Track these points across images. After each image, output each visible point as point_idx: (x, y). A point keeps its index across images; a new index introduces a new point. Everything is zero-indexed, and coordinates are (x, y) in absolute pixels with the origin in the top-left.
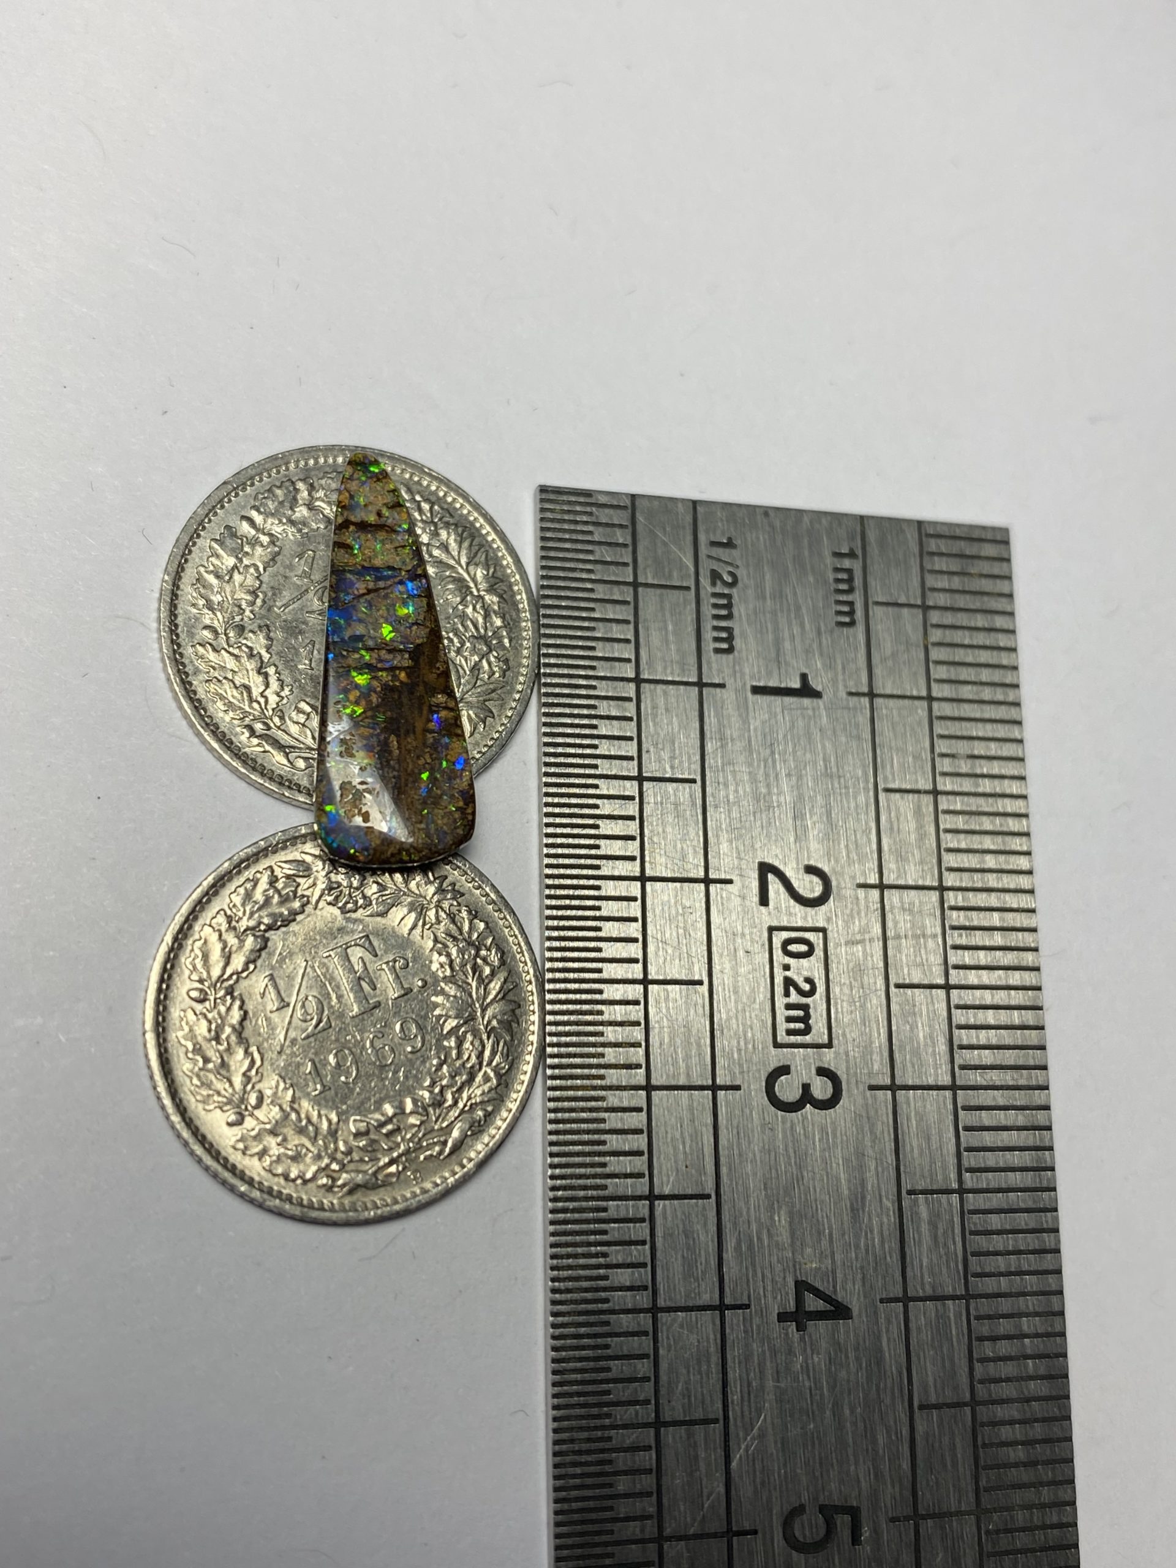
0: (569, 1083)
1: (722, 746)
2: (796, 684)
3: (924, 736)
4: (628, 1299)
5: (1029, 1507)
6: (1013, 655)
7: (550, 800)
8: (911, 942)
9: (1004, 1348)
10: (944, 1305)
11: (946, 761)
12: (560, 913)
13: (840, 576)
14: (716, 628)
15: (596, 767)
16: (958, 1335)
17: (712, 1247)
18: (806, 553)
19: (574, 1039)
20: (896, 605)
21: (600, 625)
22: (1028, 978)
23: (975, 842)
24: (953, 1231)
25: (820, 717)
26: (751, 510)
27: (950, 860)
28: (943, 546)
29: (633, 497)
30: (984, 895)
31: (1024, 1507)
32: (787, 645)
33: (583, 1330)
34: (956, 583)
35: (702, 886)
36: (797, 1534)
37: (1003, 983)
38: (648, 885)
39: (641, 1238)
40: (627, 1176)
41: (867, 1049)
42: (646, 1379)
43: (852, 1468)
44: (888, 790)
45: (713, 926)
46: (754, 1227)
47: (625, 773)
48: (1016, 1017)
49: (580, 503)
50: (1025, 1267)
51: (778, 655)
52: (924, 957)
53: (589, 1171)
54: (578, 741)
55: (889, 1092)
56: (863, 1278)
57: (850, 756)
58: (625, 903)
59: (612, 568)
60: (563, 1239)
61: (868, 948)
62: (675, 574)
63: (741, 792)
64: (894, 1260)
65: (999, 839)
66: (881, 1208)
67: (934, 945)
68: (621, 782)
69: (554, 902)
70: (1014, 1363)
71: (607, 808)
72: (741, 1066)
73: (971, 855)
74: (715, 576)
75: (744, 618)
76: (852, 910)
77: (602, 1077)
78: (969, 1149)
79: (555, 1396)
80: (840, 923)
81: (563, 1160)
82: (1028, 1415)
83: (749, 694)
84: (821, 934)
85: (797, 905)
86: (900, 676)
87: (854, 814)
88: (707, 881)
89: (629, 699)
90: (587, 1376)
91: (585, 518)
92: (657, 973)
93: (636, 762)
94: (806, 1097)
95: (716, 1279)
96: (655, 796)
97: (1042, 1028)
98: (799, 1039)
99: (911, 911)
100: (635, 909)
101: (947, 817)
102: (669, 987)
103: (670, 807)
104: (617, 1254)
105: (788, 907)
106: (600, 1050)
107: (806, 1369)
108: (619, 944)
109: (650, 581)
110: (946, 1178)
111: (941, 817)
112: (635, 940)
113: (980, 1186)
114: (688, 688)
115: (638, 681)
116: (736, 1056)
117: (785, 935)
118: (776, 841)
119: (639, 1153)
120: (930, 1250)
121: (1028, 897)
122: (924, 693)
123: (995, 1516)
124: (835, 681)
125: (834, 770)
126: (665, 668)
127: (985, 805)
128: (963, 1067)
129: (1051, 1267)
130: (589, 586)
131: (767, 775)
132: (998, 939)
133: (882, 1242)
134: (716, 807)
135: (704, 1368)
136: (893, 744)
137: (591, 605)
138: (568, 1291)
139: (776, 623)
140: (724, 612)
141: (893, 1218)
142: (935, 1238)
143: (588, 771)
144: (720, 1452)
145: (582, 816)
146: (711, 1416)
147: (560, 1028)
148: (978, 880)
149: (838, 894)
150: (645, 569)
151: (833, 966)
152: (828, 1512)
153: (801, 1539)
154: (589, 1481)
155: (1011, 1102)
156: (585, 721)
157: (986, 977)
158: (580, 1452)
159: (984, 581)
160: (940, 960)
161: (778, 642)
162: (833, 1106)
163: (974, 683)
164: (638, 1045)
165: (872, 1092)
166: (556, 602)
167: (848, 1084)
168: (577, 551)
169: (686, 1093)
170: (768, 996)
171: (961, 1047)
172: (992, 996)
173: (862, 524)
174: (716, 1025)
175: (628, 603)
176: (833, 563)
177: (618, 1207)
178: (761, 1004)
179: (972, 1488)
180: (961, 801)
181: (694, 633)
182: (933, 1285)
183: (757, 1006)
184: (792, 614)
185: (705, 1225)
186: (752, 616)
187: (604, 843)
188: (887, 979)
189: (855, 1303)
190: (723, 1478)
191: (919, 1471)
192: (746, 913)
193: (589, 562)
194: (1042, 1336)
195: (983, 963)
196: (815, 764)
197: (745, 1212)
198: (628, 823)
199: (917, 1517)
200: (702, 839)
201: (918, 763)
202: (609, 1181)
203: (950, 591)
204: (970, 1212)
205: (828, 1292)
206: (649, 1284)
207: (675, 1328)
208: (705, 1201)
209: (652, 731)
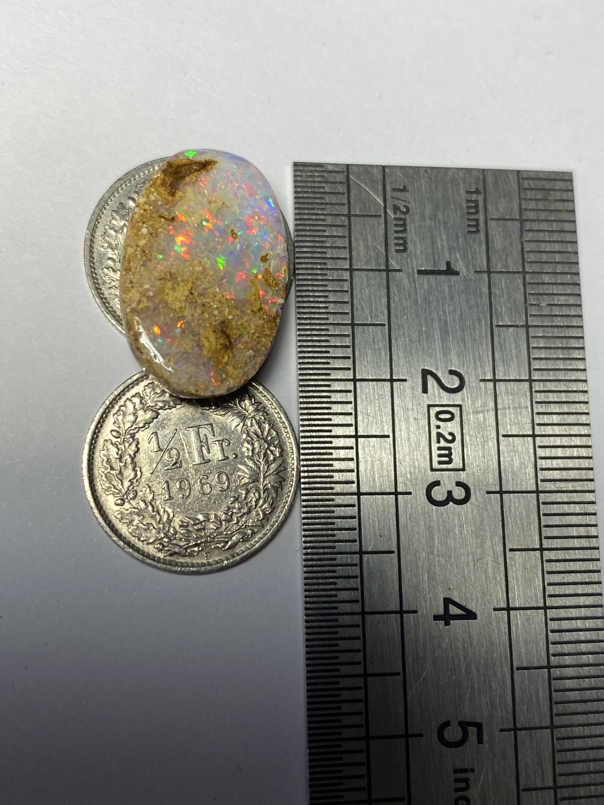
0: (314, 492)
1: (400, 305)
2: (445, 269)
3: (520, 294)
4: (347, 607)
5: (583, 725)
8: (511, 411)
9: (567, 636)
10: (531, 612)
11: (533, 308)
12: (308, 400)
13: (470, 204)
14: (396, 238)
15: (327, 319)
16: (540, 628)
17: (395, 579)
18: (450, 192)
19: (316, 468)
20: (504, 219)
21: (329, 239)
22: (584, 430)
23: (551, 354)
24: (537, 572)
25: (458, 286)
26: (416, 170)
27: (536, 365)
28: (532, 184)
29: (348, 165)
30: (557, 383)
31: (579, 725)
32: (439, 245)
33: (322, 624)
34: (540, 205)
35: (389, 383)
36: (446, 736)
37: (568, 433)
38: (358, 384)
39: (355, 575)
40: (346, 541)
41: (485, 472)
42: (359, 651)
43: (478, 701)
44: (498, 326)
45: (395, 405)
47: (344, 322)
48: (575, 452)
49: (317, 171)
50: (580, 592)
51: (433, 253)
52: (520, 419)
53: (325, 538)
54: (317, 305)
55: (499, 495)
58: (344, 394)
59: (336, 207)
60: (312, 575)
61: (486, 415)
62: (372, 208)
65: (566, 351)
67: (526, 413)
68: (342, 327)
69: (304, 394)
70: (573, 645)
71: (334, 341)
72: (412, 482)
73: (548, 361)
74: (396, 209)
75: (413, 232)
76: (477, 394)
77: (332, 488)
78: (545, 526)
79: (308, 659)
80: (470, 402)
81: (311, 533)
82: (581, 675)
83: (416, 275)
84: (458, 409)
85: (445, 392)
86: (507, 261)
87: (478, 340)
88: (392, 381)
89: (347, 280)
91: (320, 179)
92: (363, 431)
93: (350, 316)
94: (450, 497)
95: (398, 597)
96: (361, 334)
97: (592, 458)
98: (445, 466)
99: (512, 394)
100: (350, 397)
101: (535, 340)
102: (370, 439)
103: (370, 340)
104: (341, 583)
105: (439, 393)
106: (331, 474)
107: (450, 647)
108: (341, 416)
109: (358, 213)
110: (533, 542)
111: (531, 340)
112: (351, 414)
113: (553, 547)
114: (380, 273)
115: (351, 270)
116: (408, 475)
117: (438, 409)
118: (432, 356)
119: (354, 529)
121: (584, 384)
122: (521, 270)
123: (562, 730)
124: (466, 265)
125: (467, 316)
126: (367, 262)
127: (557, 332)
128: (543, 481)
129: (596, 592)
130: (322, 217)
131: (426, 319)
132: (565, 409)
134: (396, 339)
135: (392, 644)
136: (502, 300)
137: (324, 228)
138: (314, 603)
139: (432, 235)
140: (400, 229)
141: (501, 564)
143: (322, 322)
144: (401, 691)
145: (320, 346)
146: (396, 671)
147: (309, 463)
148: (552, 375)
149: (469, 385)
150: (355, 207)
151: (466, 425)
152: (464, 725)
153: (448, 740)
154: (327, 706)
155: (572, 500)
156: (321, 294)
157: (557, 430)
158: (322, 690)
159: (557, 204)
160: (529, 421)
161: (433, 244)
162: (466, 503)
163: (552, 262)
164: (352, 471)
165: (489, 495)
166: (304, 228)
167: (475, 491)
168: (315, 198)
169: (380, 496)
170: (428, 443)
171: (542, 469)
172: (561, 440)
173: (484, 174)
174: (397, 460)
175: (345, 226)
176: (466, 197)
177: (342, 557)
178: (423, 447)
179: (548, 714)
180: (543, 331)
181: (384, 241)
182: (525, 602)
183: (421, 448)
184: (442, 228)
185: (391, 568)
186: (418, 230)
187: (332, 361)
188: (498, 432)
189: (479, 611)
190: (403, 705)
191: (517, 704)
192: (415, 397)
193: (323, 204)
194: (590, 630)
195: (555, 422)
196: (454, 312)
197: (414, 561)
198: (346, 349)
199: (515, 729)
200: (389, 357)
201: (517, 310)
202: (337, 544)
203: (537, 210)
204: (547, 561)
205: (463, 604)
206: (360, 599)
207: (375, 623)
208: (392, 555)
209: (360, 298)
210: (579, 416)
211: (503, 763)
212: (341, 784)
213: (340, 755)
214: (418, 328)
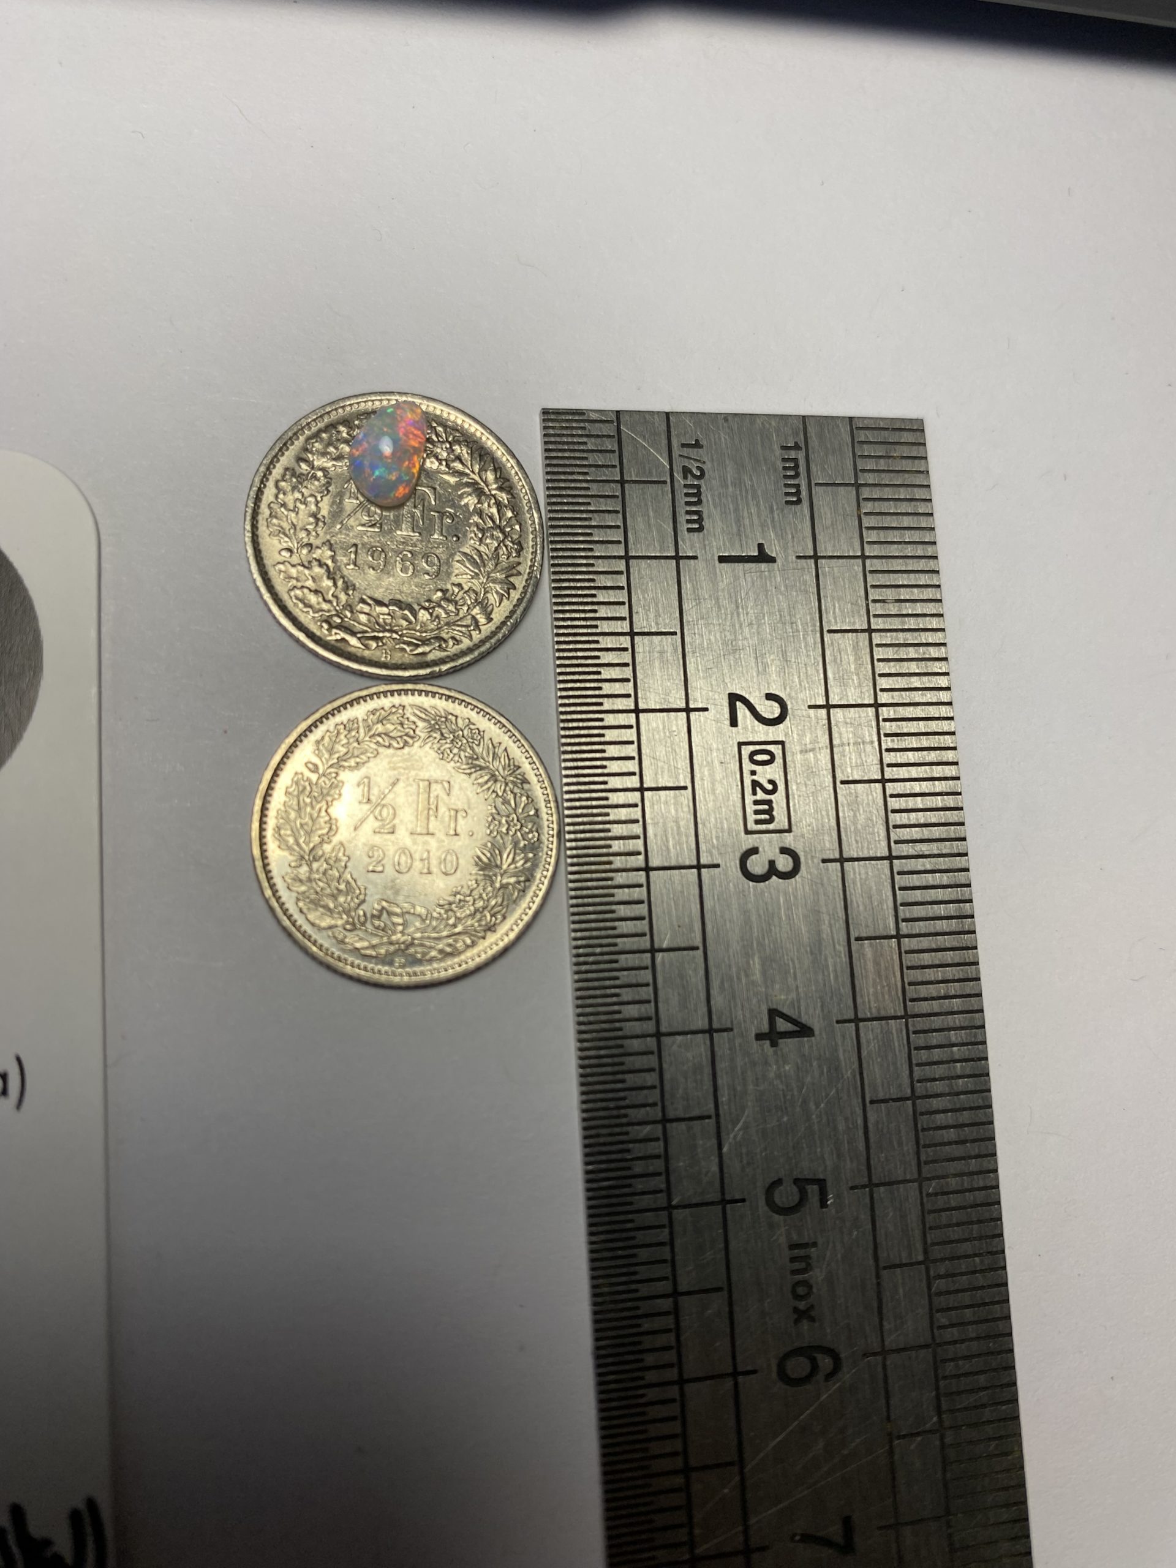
0: (585, 868)
1: (696, 605)
2: (756, 554)
3: (859, 587)
4: (637, 1027)
5: (961, 1175)
6: (931, 518)
7: (561, 654)
8: (853, 748)
9: (937, 1055)
10: (888, 1024)
11: (878, 605)
12: (573, 740)
13: (788, 465)
14: (688, 513)
15: (596, 627)
16: (899, 1046)
17: (701, 985)
18: (760, 448)
19: (588, 835)
20: (834, 484)
21: (596, 515)
22: (949, 771)
23: (903, 668)
24: (893, 967)
25: (775, 577)
26: (713, 417)
27: (883, 683)
28: (871, 436)
29: (618, 412)
30: (912, 708)
31: (955, 1175)
32: (747, 522)
33: (602, 1052)
34: (882, 464)
35: (684, 714)
36: (777, 1199)
37: (929, 776)
38: (641, 715)
39: (645, 981)
40: (632, 935)
41: (819, 832)
42: (654, 1087)
43: (819, 1150)
44: (830, 631)
45: (693, 744)
46: (734, 970)
47: (620, 630)
48: (939, 802)
49: (576, 421)
50: (953, 992)
51: (739, 530)
52: (864, 759)
53: (603, 933)
54: (581, 608)
55: (838, 864)
56: (822, 1006)
57: (800, 607)
58: (623, 730)
59: (603, 470)
60: (585, 984)
61: (818, 755)
62: (654, 471)
63: (712, 638)
64: (847, 991)
65: (923, 664)
66: (835, 951)
67: (872, 751)
68: (617, 637)
69: (567, 733)
70: (946, 1066)
71: (608, 657)
72: (719, 849)
73: (900, 678)
74: (686, 471)
75: (711, 503)
76: (804, 726)
77: (610, 863)
78: (902, 905)
79: (584, 1102)
80: (795, 736)
81: (584, 926)
82: (958, 1106)
83: (717, 562)
84: (780, 746)
85: (760, 725)
86: (839, 541)
87: (804, 651)
88: (688, 710)
89: (621, 573)
90: (608, 1086)
91: (580, 432)
92: (651, 782)
93: (628, 622)
94: (772, 870)
95: (705, 1009)
96: (644, 646)
97: (961, 809)
98: (764, 827)
99: (852, 725)
100: (630, 734)
101: (880, 649)
102: (661, 793)
103: (657, 655)
104: (627, 994)
105: (753, 727)
106: (608, 842)
107: (778, 1076)
108: (619, 762)
109: (634, 478)
110: (885, 927)
111: (875, 649)
112: (633, 758)
113: (914, 932)
114: (668, 561)
115: (627, 558)
116: (715, 841)
117: (752, 748)
118: (742, 676)
119: (643, 918)
120: (874, 981)
121: (948, 708)
122: (859, 554)
123: (934, 1183)
124: (785, 548)
125: (788, 618)
126: (648, 546)
127: (910, 638)
128: (896, 842)
129: (973, 992)
130: (584, 485)
131: (733, 626)
132: (925, 742)
133: (836, 977)
134: (694, 652)
135: (699, 1077)
136: (835, 594)
137: (588, 500)
138: (590, 1023)
139: (737, 505)
140: (693, 499)
141: (845, 959)
142: (879, 973)
143: (589, 631)
144: (714, 1141)
145: (587, 665)
146: (706, 1114)
147: (577, 828)
148: (906, 697)
149: (793, 712)
150: (629, 469)
151: (791, 770)
152: (801, 1183)
153: (780, 1204)
154: (613, 1165)
155: (938, 867)
156: (586, 592)
157: (914, 772)
158: (604, 1144)
159: (904, 462)
160: (876, 761)
161: (739, 520)
162: (794, 876)
163: (899, 543)
164: (638, 837)
165: (825, 864)
166: (559, 500)
167: (806, 858)
168: (574, 458)
169: (677, 871)
170: (740, 796)
171: (895, 827)
172: (920, 786)
173: (804, 423)
174: (699, 820)
175: (617, 497)
176: (781, 455)
177: (626, 959)
178: (733, 801)
179: (914, 1163)
180: (891, 636)
181: (671, 516)
182: (879, 1010)
183: (731, 803)
184: (750, 497)
185: (695, 970)
186: (717, 500)
187: (605, 685)
188: (834, 777)
189: (816, 1025)
190: (717, 1160)
191: (871, 1151)
192: (720, 733)
193: (585, 466)
194: (967, 1044)
195: (912, 761)
196: (771, 614)
197: (726, 959)
198: (624, 668)
199: (871, 1185)
200: (683, 678)
201: (855, 608)
202: (619, 940)
203: (878, 471)
204: (907, 952)
205: (794, 1017)
206: (653, 1015)
207: (675, 1048)
208: (695, 952)
209: (641, 597)
210: (943, 752)
211: (855, 1233)
212: (635, 1273)
213: (632, 1234)
214: (721, 637)
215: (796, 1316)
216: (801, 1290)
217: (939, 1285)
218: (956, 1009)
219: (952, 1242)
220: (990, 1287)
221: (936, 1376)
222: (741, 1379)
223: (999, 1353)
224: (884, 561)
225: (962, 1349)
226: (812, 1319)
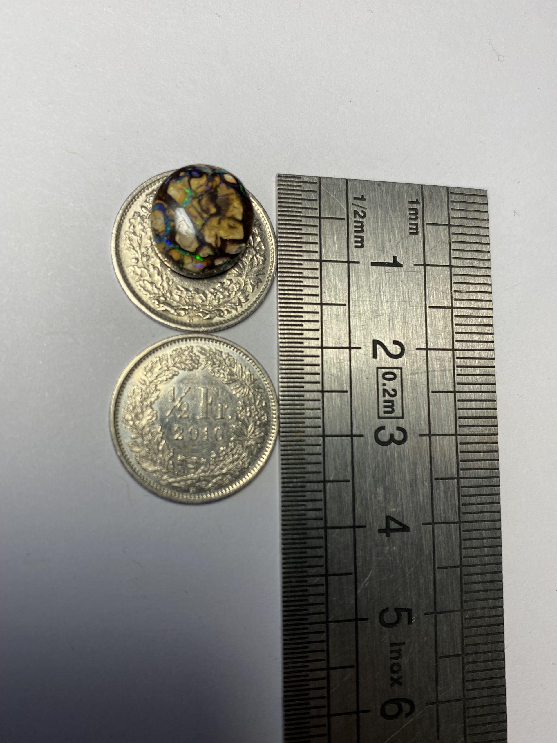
1: (358, 289)
2: (392, 262)
3: (448, 283)
4: (315, 524)
5: (483, 608)
6: (488, 246)
7: (282, 314)
8: (439, 373)
9: (475, 543)
10: (450, 526)
11: (457, 294)
13: (412, 212)
14: (356, 237)
15: (302, 299)
16: (455, 538)
17: (350, 502)
18: (397, 202)
20: (437, 224)
21: (304, 236)
22: (490, 388)
23: (469, 329)
24: (454, 496)
25: (402, 275)
26: (372, 182)
27: (458, 337)
28: (458, 198)
29: (320, 178)
30: (472, 352)
31: (481, 609)
32: (387, 244)
33: (295, 536)
34: (463, 214)
35: (348, 350)
36: (385, 619)
37: (479, 390)
38: (324, 350)
39: (320, 499)
40: (314, 473)
41: (418, 419)
42: (321, 557)
44: (430, 307)
45: (352, 368)
46: (368, 494)
47: (315, 302)
48: (484, 405)
49: (296, 182)
50: (485, 510)
51: (383, 248)
52: (445, 379)
53: (297, 471)
54: (294, 288)
55: (428, 437)
56: (415, 515)
57: (415, 293)
58: (314, 358)
59: (310, 210)
60: (287, 499)
61: (420, 376)
62: (338, 213)
63: (365, 308)
64: (429, 508)
65: (480, 327)
66: (423, 485)
67: (449, 374)
68: (313, 306)
70: (479, 549)
71: (306, 317)
72: (364, 427)
73: (467, 335)
74: (356, 213)
75: (369, 232)
76: (414, 360)
77: (304, 432)
78: (462, 461)
79: (283, 563)
80: (408, 365)
81: (287, 466)
82: (484, 571)
83: (370, 266)
84: (400, 370)
85: (390, 358)
86: (438, 257)
87: (416, 318)
88: (350, 348)
89: (316, 269)
90: (297, 555)
91: (298, 188)
92: (328, 388)
93: (319, 297)
94: (392, 439)
95: (352, 515)
96: (328, 311)
97: (496, 409)
98: (389, 415)
99: (440, 360)
100: (318, 360)
101: (457, 318)
102: (333, 394)
103: (334, 316)
104: (310, 505)
105: (385, 359)
106: (303, 420)
107: (389, 553)
108: (311, 376)
109: (327, 216)
110: (452, 473)
111: (454, 318)
112: (318, 374)
113: (467, 476)
114: (343, 264)
115: (321, 261)
117: (384, 371)
118: (381, 330)
119: (320, 463)
120: (444, 503)
121: (491, 353)
122: (448, 264)
123: (469, 612)
124: (408, 259)
125: (407, 299)
126: (333, 255)
127: (474, 313)
128: (460, 426)
129: (496, 510)
130: (300, 219)
131: (377, 302)
132: (478, 371)
133: (423, 500)
134: (355, 316)
135: (347, 551)
136: (434, 286)
137: (300, 227)
138: (289, 520)
139: (382, 234)
140: (359, 229)
141: (428, 490)
142: (446, 498)
143: (298, 301)
144: (353, 587)
145: (295, 321)
146: (350, 572)
148: (470, 346)
149: (408, 353)
150: (325, 210)
151: (405, 384)
152: (398, 611)
153: (386, 622)
154: (298, 598)
155: (481, 441)
156: (297, 279)
157: (472, 388)
158: (294, 587)
159: (476, 214)
160: (452, 380)
161: (383, 242)
162: (404, 443)
163: (471, 259)
164: (318, 418)
165: (421, 437)
166: (284, 227)
167: (410, 434)
168: (294, 203)
169: (339, 438)
170: (376, 397)
171: (460, 418)
172: (474, 395)
173: (422, 189)
174: (353, 410)
175: (317, 226)
176: (409, 206)
177: (310, 485)
178: (373, 400)
179: (459, 601)
180: (464, 311)
181: (346, 239)
182: (445, 518)
183: (371, 401)
184: (390, 230)
185: (347, 493)
186: (373, 232)
187: (305, 332)
188: (428, 389)
189: (412, 525)
190: (354, 597)
191: (437, 594)
192: (367, 362)
193: (300, 208)
194: (491, 538)
195: (471, 382)
196: (399, 296)
197: (364, 488)
198: (316, 323)
199: (436, 613)
200: (348, 330)
201: (445, 295)
202: (307, 475)
203: (461, 218)
204: (462, 487)
205: (399, 521)
206: (323, 517)
207: (334, 535)
208: (348, 483)
209: (327, 283)
210: (488, 377)
211: (426, 638)
212: (307, 657)
213: (306, 636)
214: (370, 308)
215: (392, 682)
216: (395, 668)
217: (469, 667)
218: (486, 519)
219: (476, 644)
220: (496, 669)
221: (465, 717)
222: (361, 715)
223: (498, 704)
224: (462, 269)
225: (479, 702)
226: (400, 684)
